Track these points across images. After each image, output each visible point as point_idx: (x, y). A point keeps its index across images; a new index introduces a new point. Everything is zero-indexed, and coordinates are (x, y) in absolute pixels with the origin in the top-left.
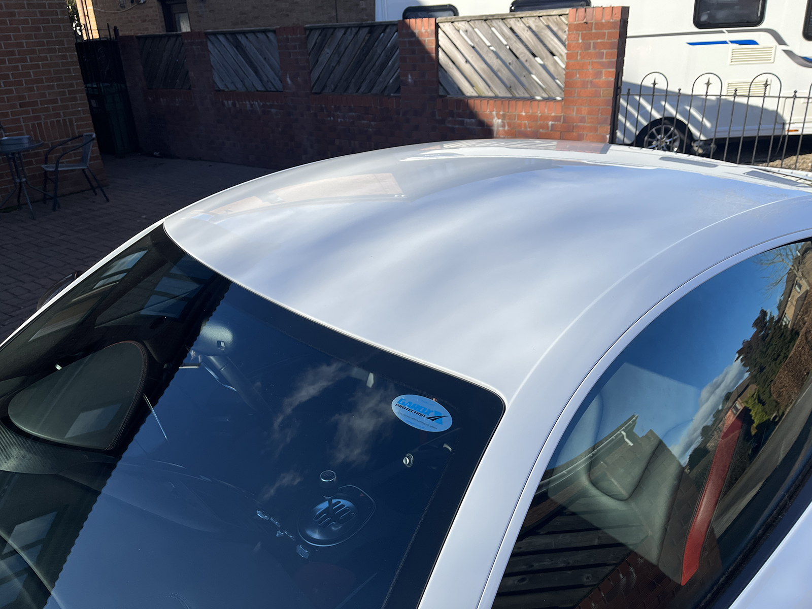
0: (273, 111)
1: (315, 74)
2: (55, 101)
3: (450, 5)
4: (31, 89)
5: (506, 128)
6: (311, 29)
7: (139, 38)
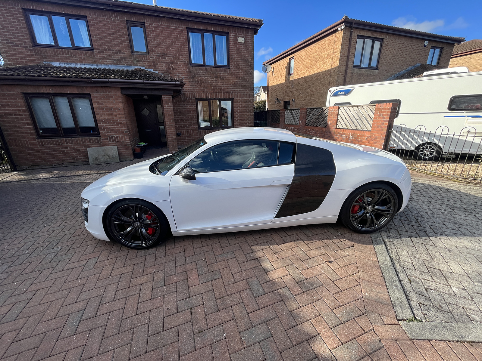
0: (296, 130)
1: (307, 121)
2: (247, 124)
3: (349, 102)
4: (242, 121)
5: (353, 139)
6: (308, 109)
7: (272, 110)
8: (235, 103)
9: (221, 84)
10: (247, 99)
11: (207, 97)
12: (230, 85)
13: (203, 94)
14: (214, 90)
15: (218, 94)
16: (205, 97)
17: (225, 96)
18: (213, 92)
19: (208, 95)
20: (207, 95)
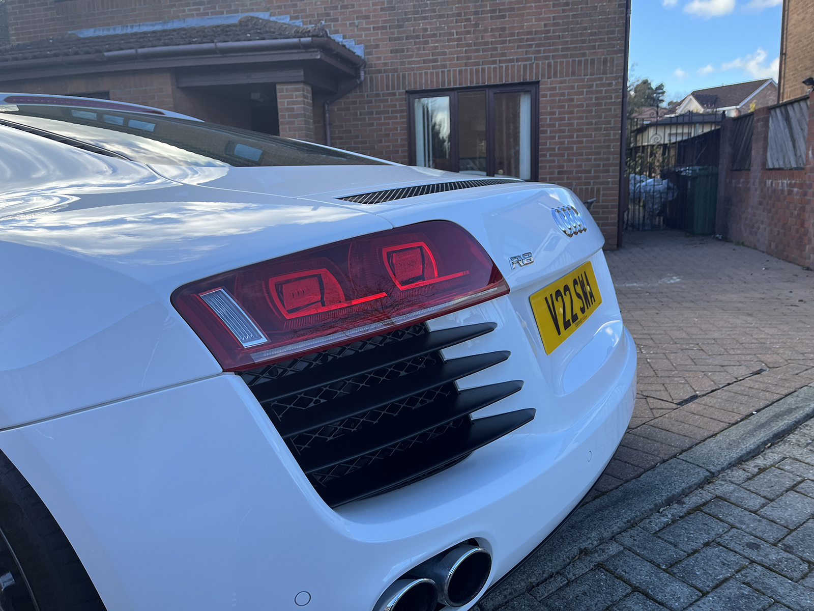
7: (733, 119)
8: (545, 96)
9: (493, 36)
10: (595, 80)
11: (443, 82)
12: (530, 33)
13: (432, 74)
14: (469, 58)
15: (483, 70)
16: (437, 83)
17: (507, 76)
18: (466, 65)
19: (449, 76)
20: (443, 77)
